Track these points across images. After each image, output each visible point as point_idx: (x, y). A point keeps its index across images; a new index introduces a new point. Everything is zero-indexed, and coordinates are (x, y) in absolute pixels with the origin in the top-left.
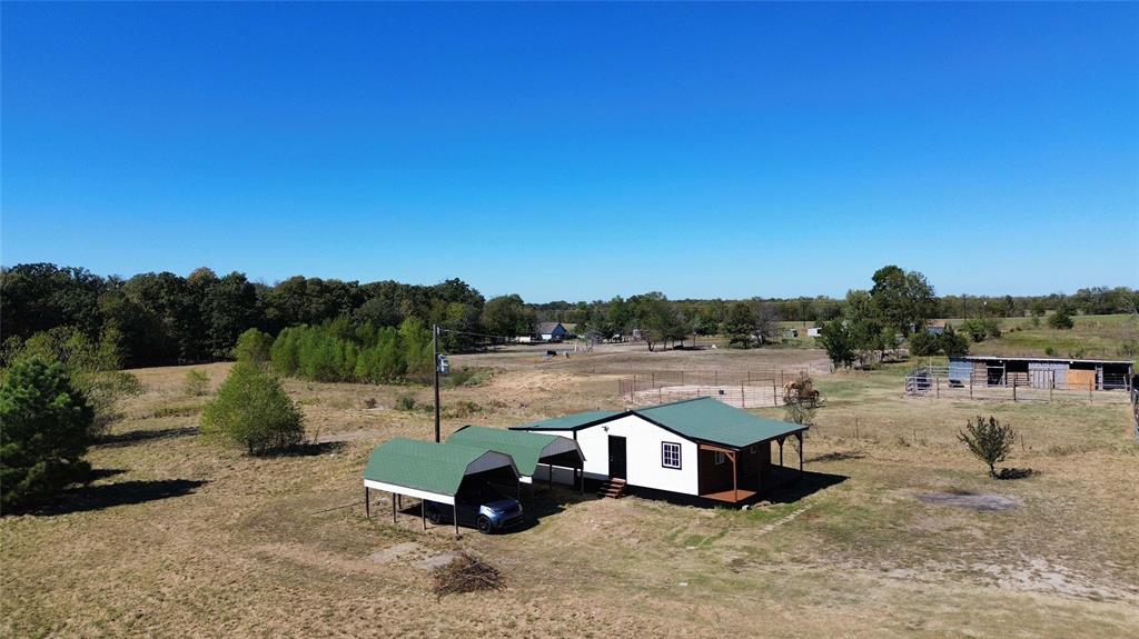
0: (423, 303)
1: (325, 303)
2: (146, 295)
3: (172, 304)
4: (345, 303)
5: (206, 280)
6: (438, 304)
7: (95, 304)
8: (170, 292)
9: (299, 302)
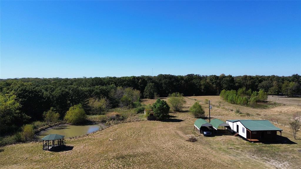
0: (281, 82)
1: (251, 82)
2: (211, 80)
3: (215, 82)
4: (257, 82)
5: (223, 77)
6: (286, 82)
7: (200, 82)
8: (215, 79)
9: (244, 82)
